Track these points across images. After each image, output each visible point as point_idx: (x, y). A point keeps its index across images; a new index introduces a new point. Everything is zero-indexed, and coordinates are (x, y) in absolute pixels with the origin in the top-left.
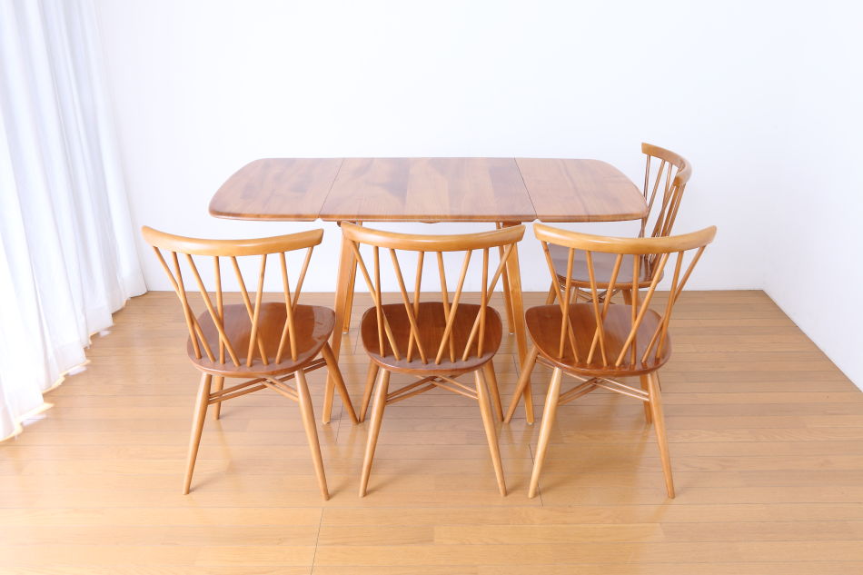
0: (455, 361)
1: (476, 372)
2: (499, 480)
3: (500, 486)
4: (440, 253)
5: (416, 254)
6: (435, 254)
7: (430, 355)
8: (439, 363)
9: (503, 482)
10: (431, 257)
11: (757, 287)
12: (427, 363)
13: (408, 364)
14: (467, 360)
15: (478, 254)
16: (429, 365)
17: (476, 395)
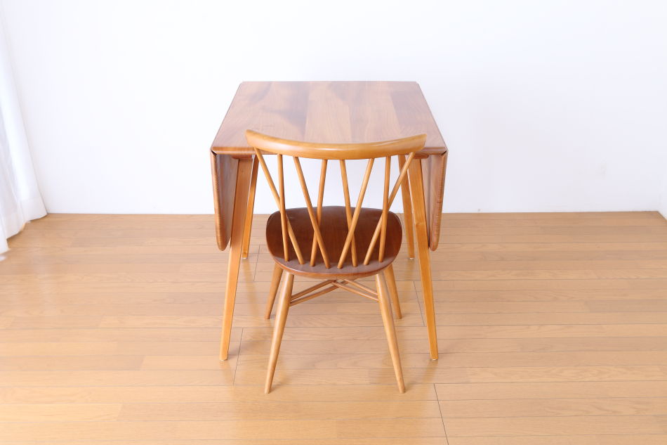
0: (357, 265)
1: (377, 275)
2: (398, 378)
3: (399, 384)
4: (343, 161)
5: (320, 162)
6: (337, 163)
7: (333, 260)
8: (342, 267)
9: (402, 379)
10: (334, 165)
11: (652, 209)
12: (330, 267)
13: (312, 268)
14: (368, 264)
15: (380, 162)
16: (332, 269)
17: (377, 297)
